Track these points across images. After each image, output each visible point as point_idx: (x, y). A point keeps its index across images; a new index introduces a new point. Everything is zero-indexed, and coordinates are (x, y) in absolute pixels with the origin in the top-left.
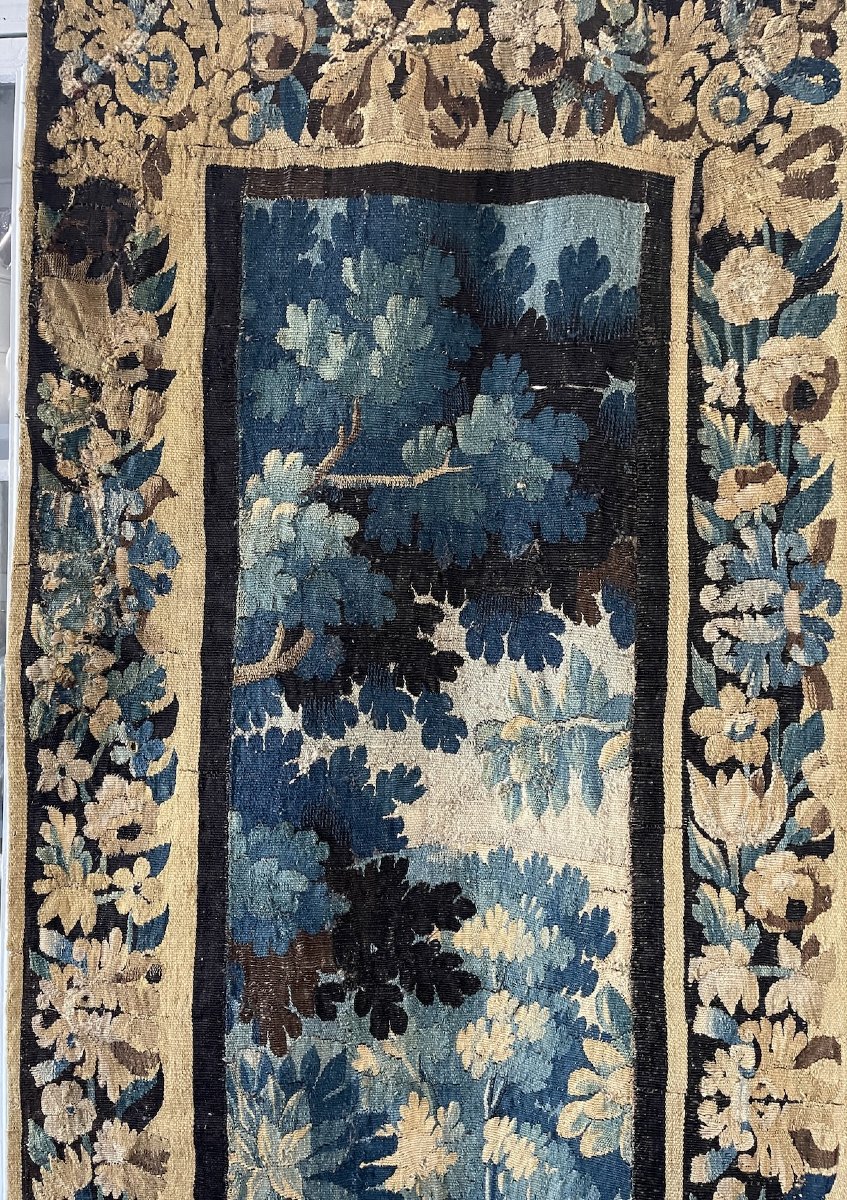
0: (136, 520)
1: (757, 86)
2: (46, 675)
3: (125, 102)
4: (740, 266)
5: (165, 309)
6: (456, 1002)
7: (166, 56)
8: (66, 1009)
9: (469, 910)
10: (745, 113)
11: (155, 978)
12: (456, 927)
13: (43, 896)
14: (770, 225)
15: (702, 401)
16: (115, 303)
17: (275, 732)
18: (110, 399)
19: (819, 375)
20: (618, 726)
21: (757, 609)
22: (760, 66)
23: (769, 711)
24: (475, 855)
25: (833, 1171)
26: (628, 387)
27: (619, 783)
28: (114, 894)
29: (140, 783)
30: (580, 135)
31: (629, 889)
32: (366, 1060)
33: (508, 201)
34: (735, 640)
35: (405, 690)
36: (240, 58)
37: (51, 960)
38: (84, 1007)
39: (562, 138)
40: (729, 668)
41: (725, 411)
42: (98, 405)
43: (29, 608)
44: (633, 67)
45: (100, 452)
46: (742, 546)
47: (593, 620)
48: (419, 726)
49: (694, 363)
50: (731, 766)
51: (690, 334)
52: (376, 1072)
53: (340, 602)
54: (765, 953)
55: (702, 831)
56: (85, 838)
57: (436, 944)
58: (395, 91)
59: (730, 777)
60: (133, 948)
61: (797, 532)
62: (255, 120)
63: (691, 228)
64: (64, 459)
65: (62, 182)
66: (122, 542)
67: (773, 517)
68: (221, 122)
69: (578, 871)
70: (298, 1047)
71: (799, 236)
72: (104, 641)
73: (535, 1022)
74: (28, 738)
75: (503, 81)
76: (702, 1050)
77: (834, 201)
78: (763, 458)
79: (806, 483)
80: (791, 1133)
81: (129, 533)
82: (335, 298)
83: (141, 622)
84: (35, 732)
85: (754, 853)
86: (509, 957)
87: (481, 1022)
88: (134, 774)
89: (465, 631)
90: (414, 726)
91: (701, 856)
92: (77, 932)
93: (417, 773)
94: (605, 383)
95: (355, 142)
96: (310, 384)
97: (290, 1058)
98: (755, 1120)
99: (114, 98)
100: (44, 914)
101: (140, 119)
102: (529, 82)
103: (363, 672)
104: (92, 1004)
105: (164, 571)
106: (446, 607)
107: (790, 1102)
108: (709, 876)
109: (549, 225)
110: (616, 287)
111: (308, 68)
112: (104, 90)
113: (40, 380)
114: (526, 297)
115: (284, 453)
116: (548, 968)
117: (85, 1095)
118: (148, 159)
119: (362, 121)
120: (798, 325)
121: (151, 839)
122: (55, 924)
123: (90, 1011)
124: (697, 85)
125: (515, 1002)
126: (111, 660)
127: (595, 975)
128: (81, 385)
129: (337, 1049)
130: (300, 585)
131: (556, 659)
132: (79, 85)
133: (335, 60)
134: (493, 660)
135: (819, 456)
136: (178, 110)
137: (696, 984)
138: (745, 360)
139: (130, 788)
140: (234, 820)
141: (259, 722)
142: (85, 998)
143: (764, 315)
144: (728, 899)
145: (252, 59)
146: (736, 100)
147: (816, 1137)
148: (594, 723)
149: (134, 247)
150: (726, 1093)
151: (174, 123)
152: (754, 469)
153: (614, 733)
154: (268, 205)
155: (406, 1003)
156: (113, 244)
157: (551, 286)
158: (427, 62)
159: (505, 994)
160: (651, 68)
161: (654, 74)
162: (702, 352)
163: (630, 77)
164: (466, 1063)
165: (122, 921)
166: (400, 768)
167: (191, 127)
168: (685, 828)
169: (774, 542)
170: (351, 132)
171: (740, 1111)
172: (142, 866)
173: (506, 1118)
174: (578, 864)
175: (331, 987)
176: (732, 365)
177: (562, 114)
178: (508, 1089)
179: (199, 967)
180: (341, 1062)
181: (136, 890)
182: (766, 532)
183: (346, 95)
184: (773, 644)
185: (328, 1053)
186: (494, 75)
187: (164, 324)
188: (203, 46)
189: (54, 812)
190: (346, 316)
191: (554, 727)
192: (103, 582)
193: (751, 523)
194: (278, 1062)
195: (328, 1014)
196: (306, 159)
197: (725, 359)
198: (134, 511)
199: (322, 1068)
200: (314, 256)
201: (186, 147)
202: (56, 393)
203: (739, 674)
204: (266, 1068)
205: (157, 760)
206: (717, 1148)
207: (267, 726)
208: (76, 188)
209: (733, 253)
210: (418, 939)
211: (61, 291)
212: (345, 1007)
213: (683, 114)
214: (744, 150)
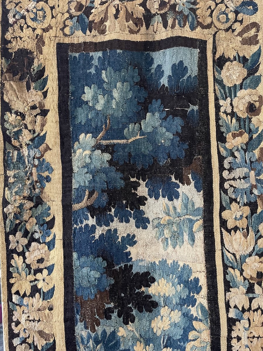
0: (39, 158)
1: (231, 11)
2: (11, 211)
3: (29, 24)
4: (229, 68)
5: (45, 90)
6: (151, 311)
7: (42, 9)
8: (23, 321)
9: (153, 280)
10: (228, 19)
11: (51, 309)
12: (149, 286)
13: (13, 284)
14: (238, 54)
15: (220, 111)
16: (29, 88)
17: (87, 225)
18: (28, 119)
19: (257, 101)
20: (198, 218)
21: (241, 177)
22: (232, 5)
23: (247, 210)
24: (154, 262)
26: (196, 108)
27: (200, 236)
28: (36, 282)
29: (44, 245)
30: (176, 28)
31: (205, 271)
32: (122, 332)
33: (154, 51)
34: (235, 188)
35: (129, 209)
36: (66, 8)
37: (17, 305)
38: (28, 320)
39: (170, 29)
40: (233, 197)
41: (227, 114)
42: (24, 122)
43: (4, 189)
44: (192, 6)
45: (26, 137)
46: (235, 157)
47: (189, 183)
48: (134, 221)
49: (216, 99)
50: (236, 229)
51: (215, 90)
52: (125, 336)
53: (107, 182)
54: (250, 290)
55: (228, 251)
56: (26, 264)
57: (143, 292)
58: (116, 16)
59: (236, 232)
60: (43, 299)
61: (253, 152)
62: (71, 28)
63: (213, 56)
64: (14, 140)
65: (10, 51)
66: (35, 166)
67: (245, 147)
68: (60, 29)
69: (188, 265)
70: (99, 330)
71: (248, 57)
72: (30, 198)
73: (176, 316)
74: (5, 232)
75: (151, 13)
76: (231, 322)
77: (258, 45)
78: (240, 128)
79: (255, 136)
81: (36, 162)
82: (100, 83)
83: (41, 192)
84: (8, 230)
85: (245, 257)
86: (167, 295)
87: (159, 317)
88: (41, 242)
89: (147, 189)
90: (132, 221)
91: (228, 259)
92: (25, 295)
93: (134, 236)
94: (189, 107)
95: (104, 33)
96: (93, 112)
97: (97, 333)
98: (249, 344)
99: (26, 23)
100: (14, 290)
101: (34, 29)
102: (158, 12)
103: (115, 204)
104: (31, 318)
105: (48, 174)
106: (141, 182)
107: (261, 337)
108: (231, 265)
109: (167, 58)
110: (190, 76)
111: (88, 11)
112: (22, 21)
113: (5, 114)
114: (161, 81)
115: (86, 134)
116: (180, 298)
117: (30, 348)
118: (37, 42)
119: (106, 27)
120: (249, 86)
121: (48, 263)
122: (17, 293)
123: (30, 321)
124: (212, 12)
125: (170, 310)
126: (32, 204)
127: (196, 300)
128: (18, 115)
129: (112, 329)
130: (93, 177)
131: (177, 197)
132: (14, 20)
133: (96, 8)
134: (157, 198)
135: (258, 127)
136: (46, 26)
137: (229, 301)
138: (233, 97)
139: (40, 246)
140: (75, 255)
141: (81, 222)
142: (29, 317)
143: (238, 83)
144: (237, 273)
145: (69, 9)
146: (225, 15)
148: (191, 217)
149: (34, 70)
150: (240, 336)
151: (45, 30)
152: (237, 132)
153: (197, 220)
154: (77, 55)
155: (134, 312)
156: (27, 69)
157: (169, 77)
158: (126, 7)
159: (166, 307)
160: (197, 7)
161: (198, 8)
162: (219, 95)
163: (191, 9)
164: (155, 331)
165: (39, 291)
166: (128, 235)
167: (51, 30)
168: (222, 250)
169: (245, 156)
170: (103, 30)
171: (244, 341)
172: (45, 272)
173: (169, 348)
174: (188, 263)
175: (109, 308)
176: (229, 99)
177: (170, 22)
178: (169, 338)
179: (65, 304)
180: (114, 333)
181: (44, 280)
182: (243, 152)
183: (100, 18)
184: (247, 188)
185: (109, 330)
186: (147, 11)
187: (45, 95)
188: (54, 6)
189: (15, 256)
190: (104, 89)
191: (178, 219)
192: (29, 179)
193: (238, 150)
194: (93, 335)
195: (109, 318)
196: (88, 39)
197: (226, 98)
198: (38, 155)
199: (108, 336)
200: (93, 71)
201: (49, 37)
202: (10, 118)
203: (237, 199)
204: (89, 337)
205: (49, 236)
207: (84, 223)
208: (14, 52)
209: (227, 64)
210: (137, 291)
211: (11, 85)
212: (114, 315)
213: (208, 20)
214: (228, 31)
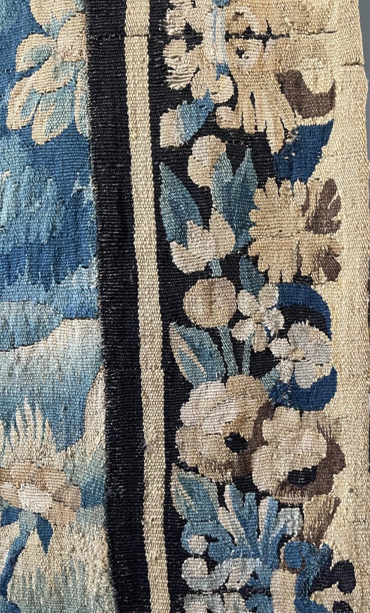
25: (329, 117)
80: (278, 76)
98: (233, 61)
107: (274, 37)
147: (307, 79)
150: (196, 26)
171: (214, 50)
206: (190, 99)
